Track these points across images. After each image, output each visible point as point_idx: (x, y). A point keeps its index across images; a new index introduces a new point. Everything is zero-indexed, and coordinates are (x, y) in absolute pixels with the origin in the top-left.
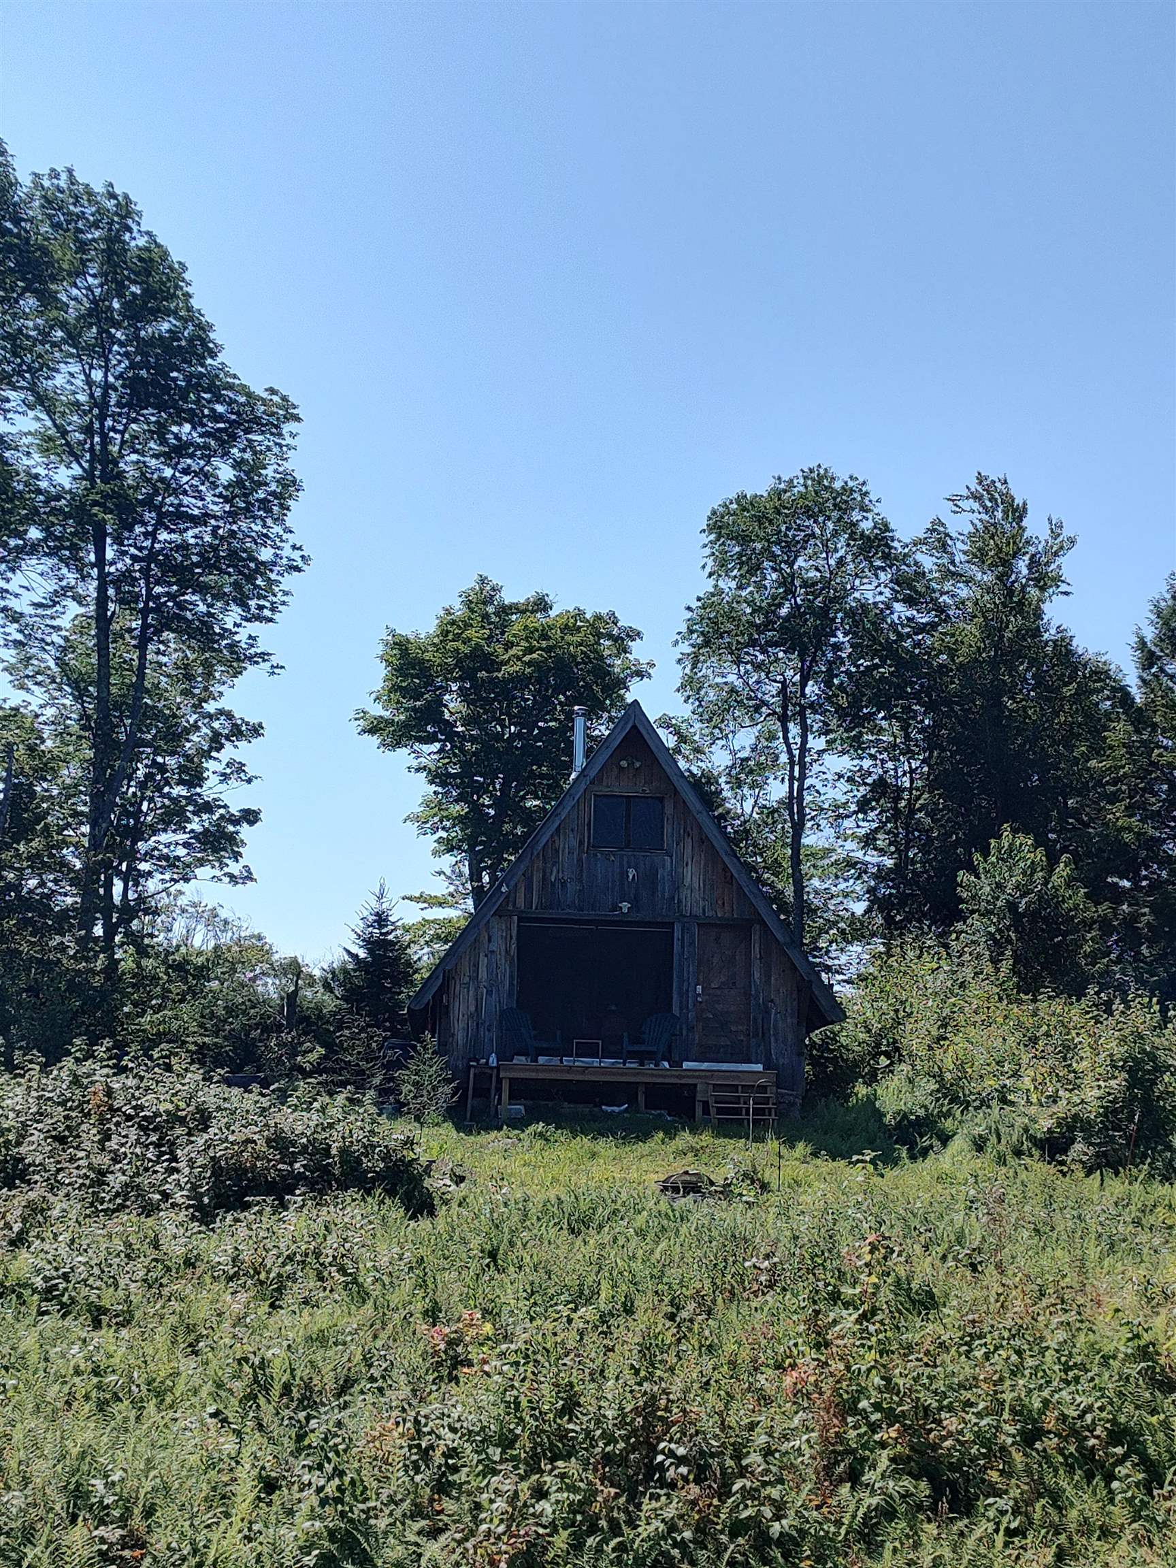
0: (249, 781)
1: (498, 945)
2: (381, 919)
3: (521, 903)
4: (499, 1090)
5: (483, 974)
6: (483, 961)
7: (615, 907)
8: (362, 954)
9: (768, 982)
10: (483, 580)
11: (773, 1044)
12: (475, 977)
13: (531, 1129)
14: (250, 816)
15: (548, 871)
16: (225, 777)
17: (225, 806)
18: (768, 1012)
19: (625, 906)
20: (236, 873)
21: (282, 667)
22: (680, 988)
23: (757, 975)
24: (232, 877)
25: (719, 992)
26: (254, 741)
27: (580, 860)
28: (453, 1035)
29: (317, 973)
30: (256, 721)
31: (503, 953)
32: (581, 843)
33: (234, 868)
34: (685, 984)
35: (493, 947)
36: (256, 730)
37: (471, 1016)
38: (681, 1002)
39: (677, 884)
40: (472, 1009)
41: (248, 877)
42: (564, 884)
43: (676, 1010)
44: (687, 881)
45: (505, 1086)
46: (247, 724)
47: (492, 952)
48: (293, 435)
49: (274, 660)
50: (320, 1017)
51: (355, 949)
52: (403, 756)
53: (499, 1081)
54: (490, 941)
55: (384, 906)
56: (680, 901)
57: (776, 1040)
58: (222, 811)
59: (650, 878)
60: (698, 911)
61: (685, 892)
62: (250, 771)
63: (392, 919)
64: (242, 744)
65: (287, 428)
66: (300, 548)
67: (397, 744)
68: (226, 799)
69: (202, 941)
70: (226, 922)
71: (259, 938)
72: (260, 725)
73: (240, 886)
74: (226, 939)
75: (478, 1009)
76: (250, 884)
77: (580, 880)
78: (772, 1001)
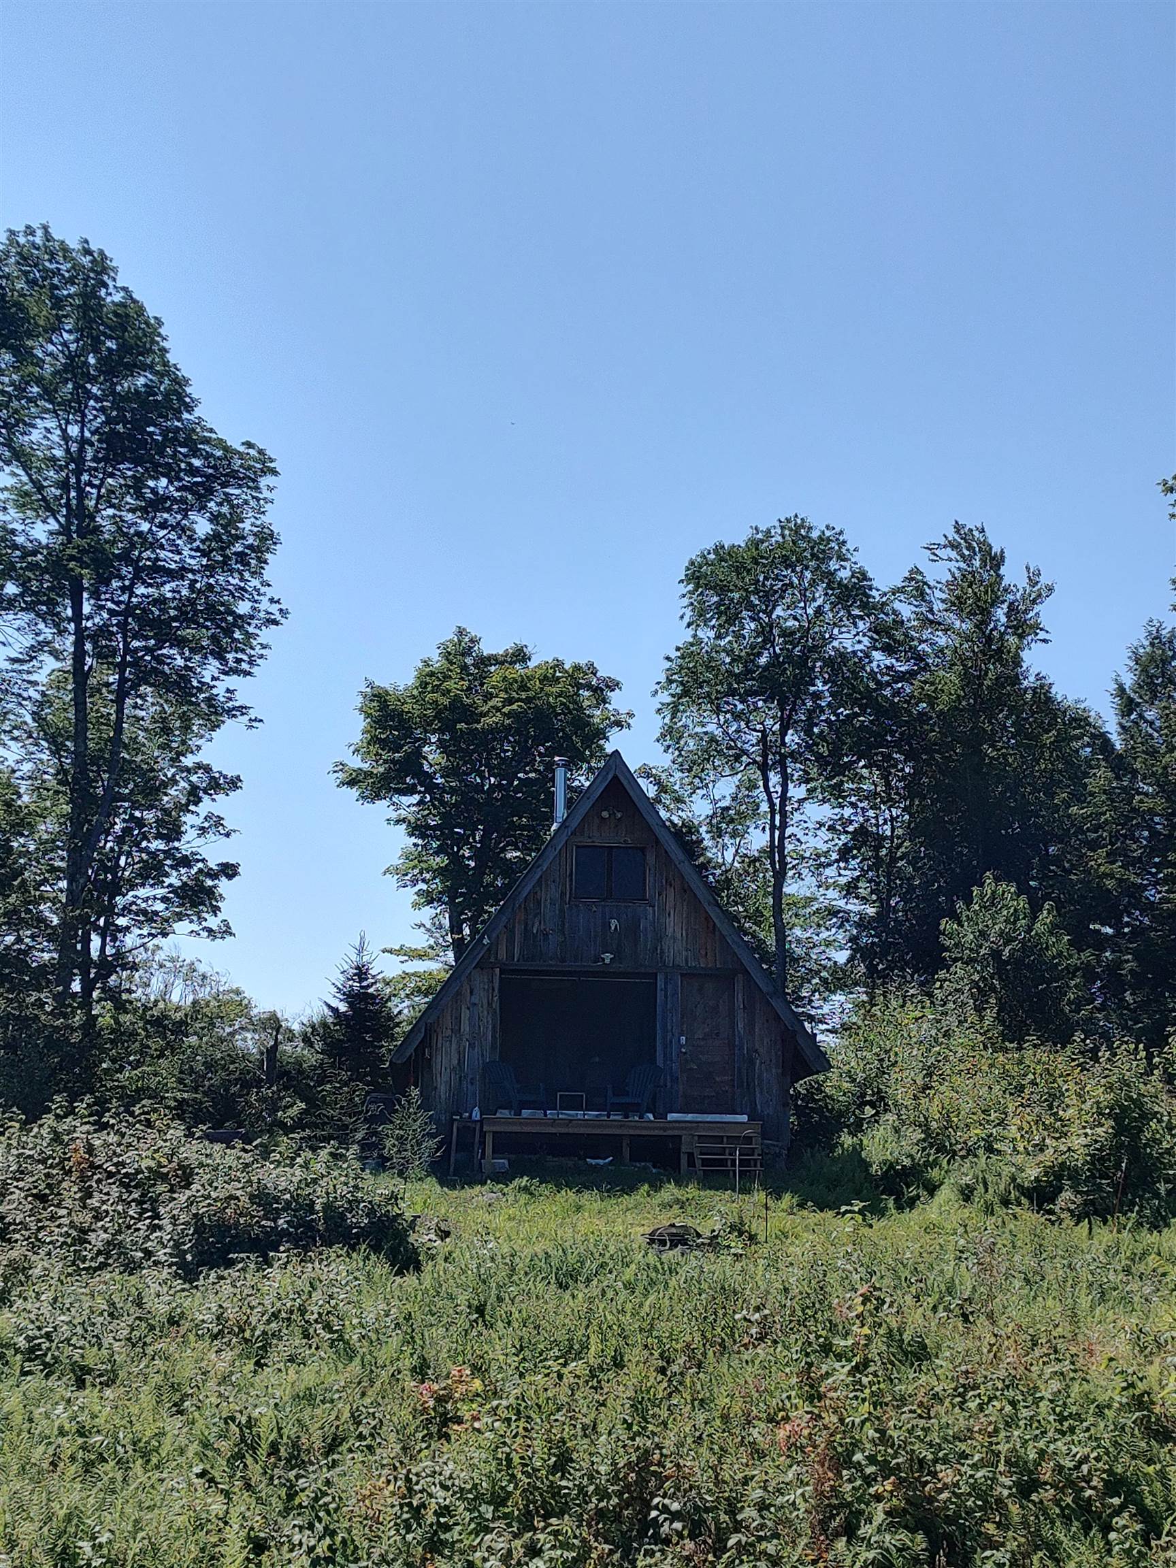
0: (228, 835)
1: (480, 997)
2: (361, 973)
3: (502, 954)
4: (483, 1143)
5: (465, 1027)
6: (465, 1014)
7: (598, 959)
8: (343, 1007)
9: (752, 1032)
10: (461, 632)
11: (758, 1094)
12: (457, 1031)
13: (516, 1182)
14: (229, 870)
15: (530, 923)
16: (203, 831)
17: (203, 860)
18: (752, 1062)
19: (608, 957)
20: (215, 927)
21: (260, 721)
22: (664, 1038)
23: (740, 1025)
24: (210, 932)
25: (702, 1043)
26: (232, 794)
27: (562, 911)
28: (436, 1089)
29: (296, 1027)
30: (234, 774)
31: (485, 1005)
32: (563, 894)
33: (213, 922)
34: (669, 1035)
35: (475, 999)
36: (234, 783)
37: (454, 1070)
38: (665, 1053)
39: (660, 935)
40: (455, 1062)
41: (227, 931)
42: (546, 936)
43: (660, 1061)
44: (670, 931)
45: (489, 1140)
46: (225, 777)
47: (475, 1004)
48: (270, 489)
49: (253, 714)
50: (301, 1072)
51: (335, 1003)
52: (383, 808)
53: (483, 1135)
54: (471, 993)
55: (365, 959)
56: (662, 952)
57: (761, 1093)
58: (200, 865)
59: (633, 929)
60: (680, 961)
61: (667, 943)
62: (229, 824)
63: (372, 972)
64: (220, 797)
65: (264, 481)
66: (278, 602)
67: (376, 796)
68: (204, 853)
69: (180, 996)
70: (204, 977)
71: (238, 992)
72: (238, 778)
73: (218, 941)
74: (204, 994)
75: (460, 1062)
76: (229, 938)
77: (562, 932)
78: (756, 1051)
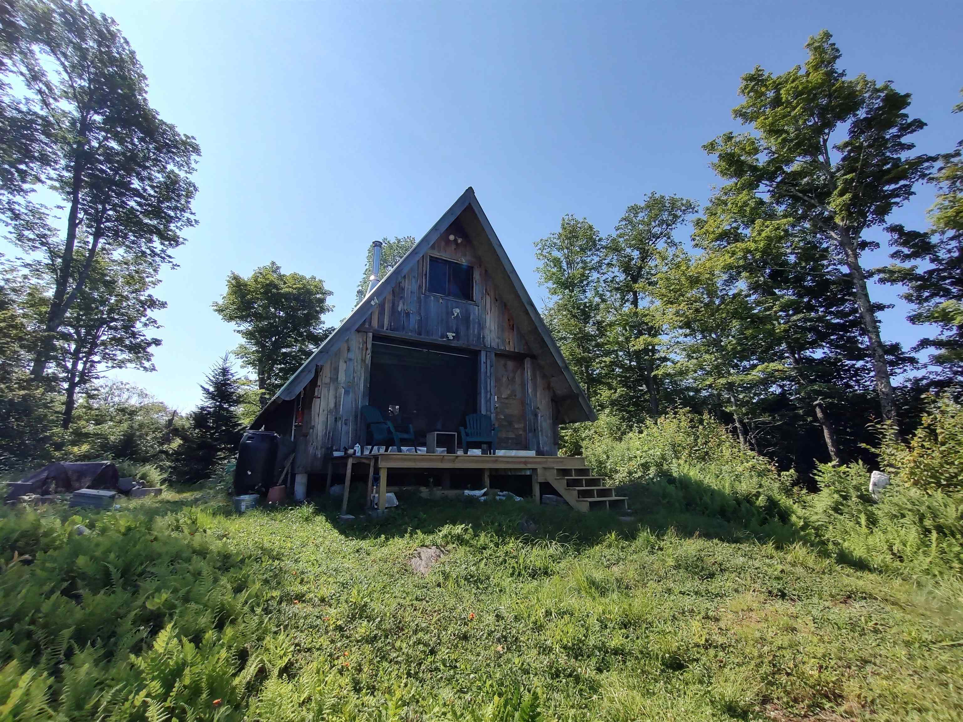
0: (158, 327)
1: (356, 354)
2: (225, 372)
3: (375, 324)
4: (377, 480)
5: (342, 377)
6: (342, 366)
7: (444, 336)
8: (211, 389)
9: (536, 395)
10: (273, 263)
11: (540, 437)
12: (334, 379)
13: (445, 530)
14: (157, 342)
15: (396, 303)
16: (146, 325)
17: (144, 336)
18: (536, 415)
19: (450, 335)
20: (147, 367)
21: (179, 266)
22: (486, 397)
23: (530, 391)
24: (145, 368)
25: (506, 401)
26: (162, 309)
27: (419, 298)
28: (313, 427)
30: (164, 301)
31: (359, 361)
32: (420, 287)
33: (147, 364)
34: (489, 394)
35: (351, 355)
36: (163, 305)
37: (330, 412)
38: (486, 407)
39: (481, 326)
40: (332, 405)
41: (154, 369)
42: (408, 314)
43: (483, 412)
44: (488, 324)
45: (383, 476)
46: (159, 301)
47: (350, 360)
48: (196, 162)
49: (175, 261)
52: (233, 325)
53: (377, 471)
54: (349, 350)
55: (227, 365)
56: (484, 337)
57: (542, 434)
58: (142, 338)
59: (466, 319)
60: (494, 345)
61: (487, 332)
62: (159, 323)
63: (232, 372)
64: (156, 310)
65: (194, 157)
66: (194, 214)
67: (231, 318)
68: (145, 333)
69: (134, 401)
70: (146, 395)
71: (162, 403)
72: (166, 303)
73: (149, 373)
74: (146, 401)
75: (336, 405)
76: (154, 372)
77: (420, 314)
78: (538, 408)
